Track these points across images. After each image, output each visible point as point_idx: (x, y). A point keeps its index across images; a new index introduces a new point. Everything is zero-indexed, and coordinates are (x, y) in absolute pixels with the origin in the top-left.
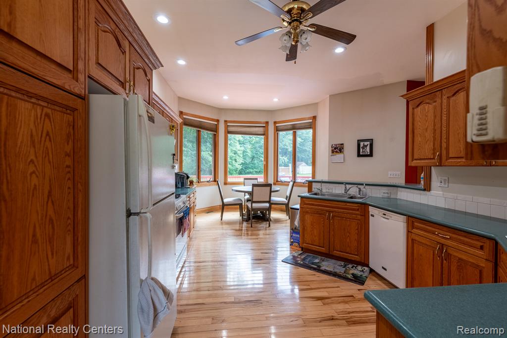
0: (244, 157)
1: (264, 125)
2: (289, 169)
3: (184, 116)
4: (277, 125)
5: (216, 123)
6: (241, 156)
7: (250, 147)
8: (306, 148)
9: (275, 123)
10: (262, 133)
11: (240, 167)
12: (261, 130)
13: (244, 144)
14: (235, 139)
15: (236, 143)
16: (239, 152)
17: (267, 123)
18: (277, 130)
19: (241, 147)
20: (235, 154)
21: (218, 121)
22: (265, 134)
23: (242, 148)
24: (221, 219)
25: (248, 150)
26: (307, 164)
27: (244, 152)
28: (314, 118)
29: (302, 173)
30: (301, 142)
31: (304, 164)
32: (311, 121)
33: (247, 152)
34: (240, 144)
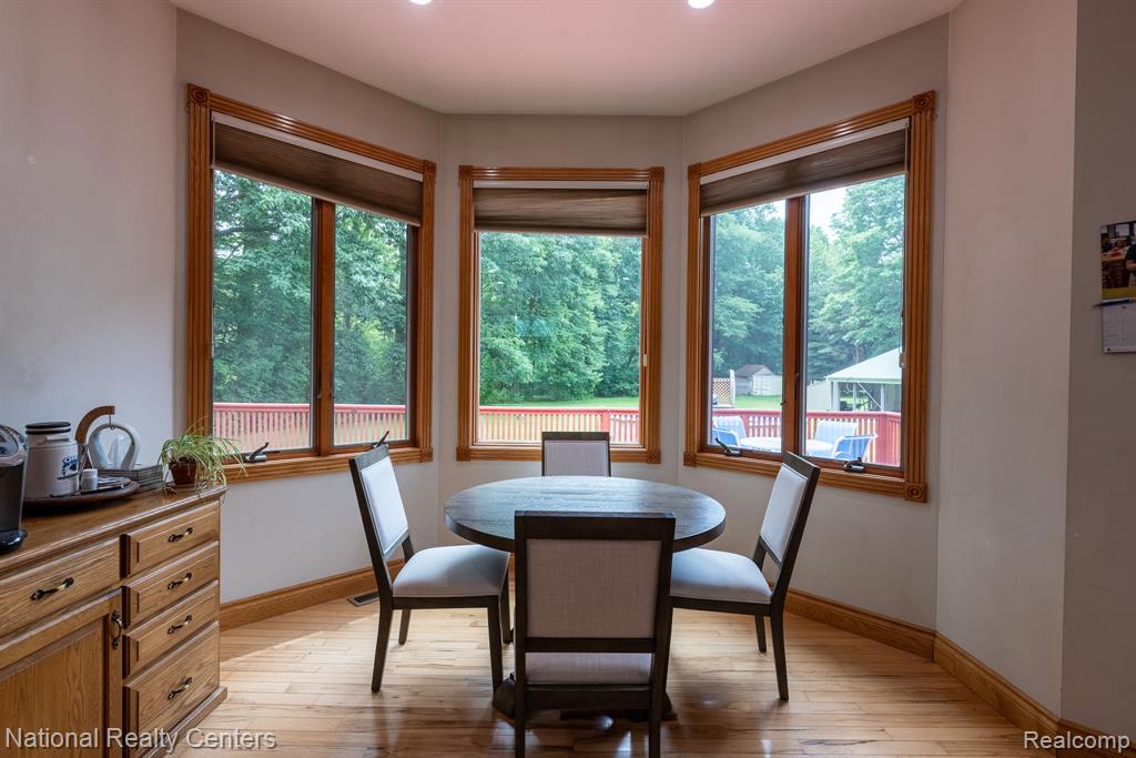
0: (610, 351)
1: (644, 185)
2: (728, 383)
3: (219, 118)
4: (704, 180)
5: (419, 177)
6: (602, 348)
7: (624, 327)
8: (772, 330)
9: (695, 171)
10: (634, 222)
11: (597, 378)
12: (627, 208)
13: (608, 319)
14: (584, 306)
15: (588, 316)
16: (594, 339)
17: (657, 174)
18: (708, 202)
19: (599, 326)
20: (584, 343)
21: (428, 168)
22: (647, 226)
23: (605, 330)
24: (376, 687)
25: (620, 336)
26: (773, 370)
27: (608, 338)
28: (925, 104)
29: (759, 393)
30: (757, 313)
31: (765, 370)
32: (901, 125)
33: (616, 339)
34: (597, 318)
